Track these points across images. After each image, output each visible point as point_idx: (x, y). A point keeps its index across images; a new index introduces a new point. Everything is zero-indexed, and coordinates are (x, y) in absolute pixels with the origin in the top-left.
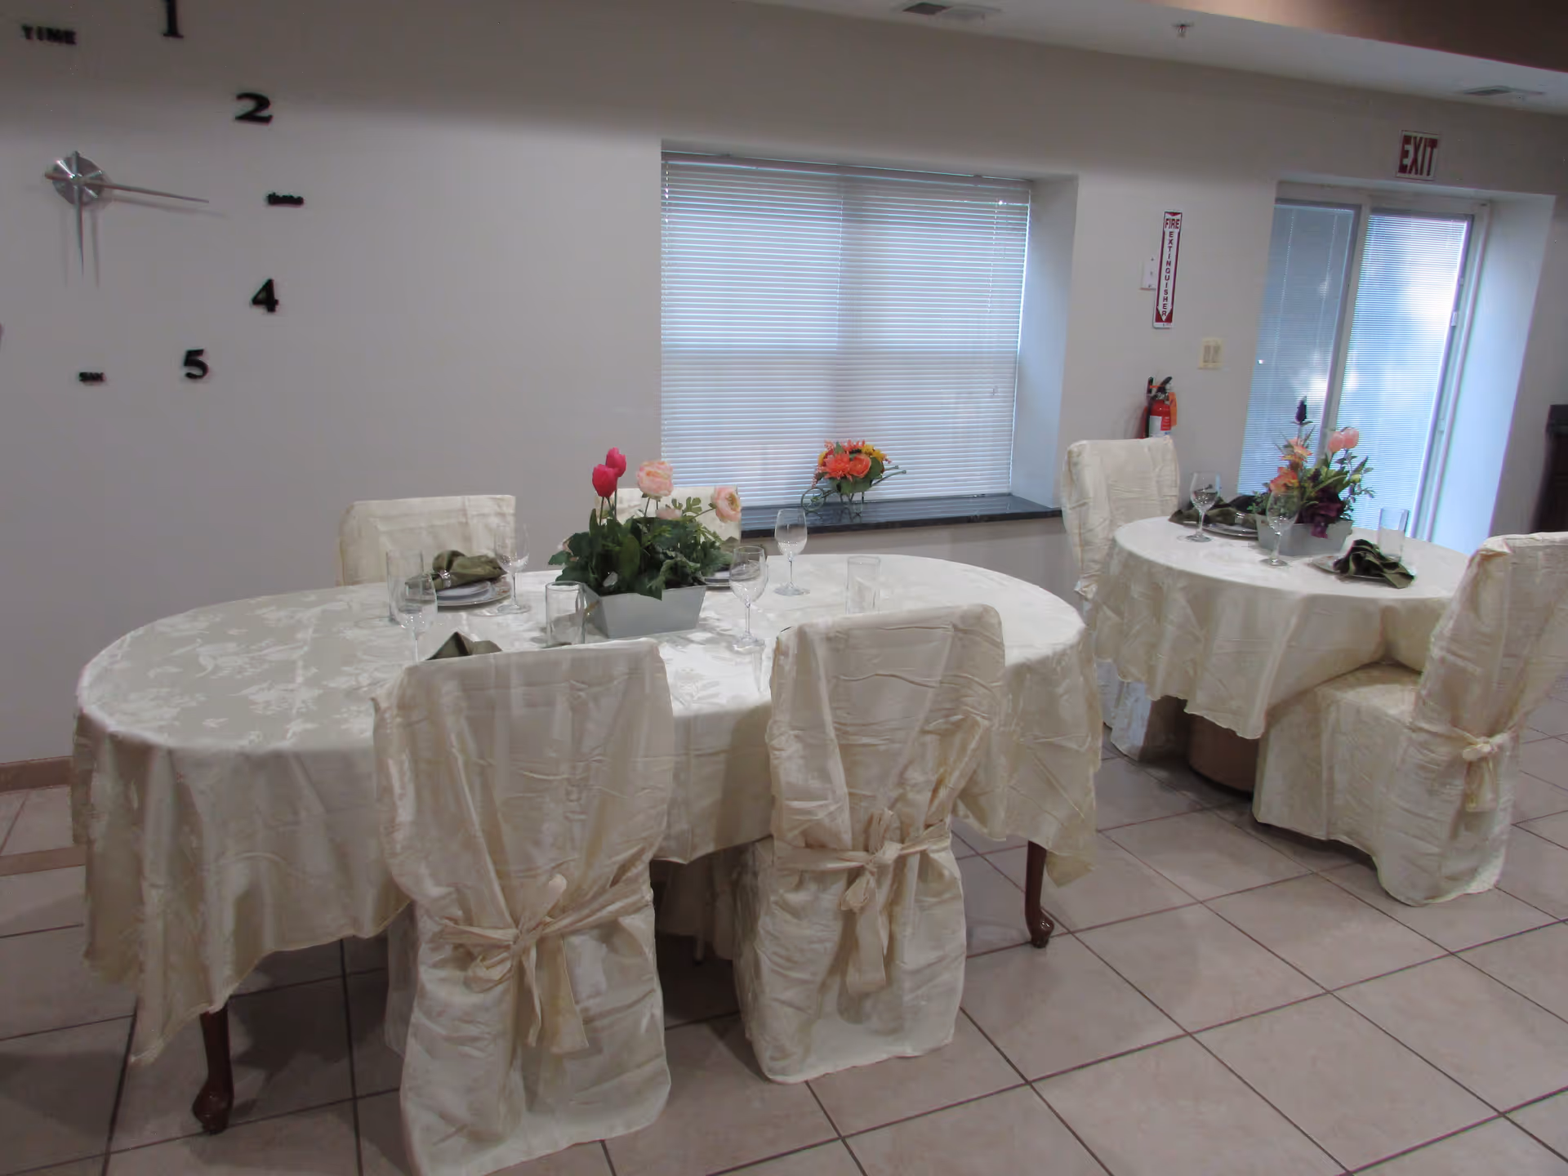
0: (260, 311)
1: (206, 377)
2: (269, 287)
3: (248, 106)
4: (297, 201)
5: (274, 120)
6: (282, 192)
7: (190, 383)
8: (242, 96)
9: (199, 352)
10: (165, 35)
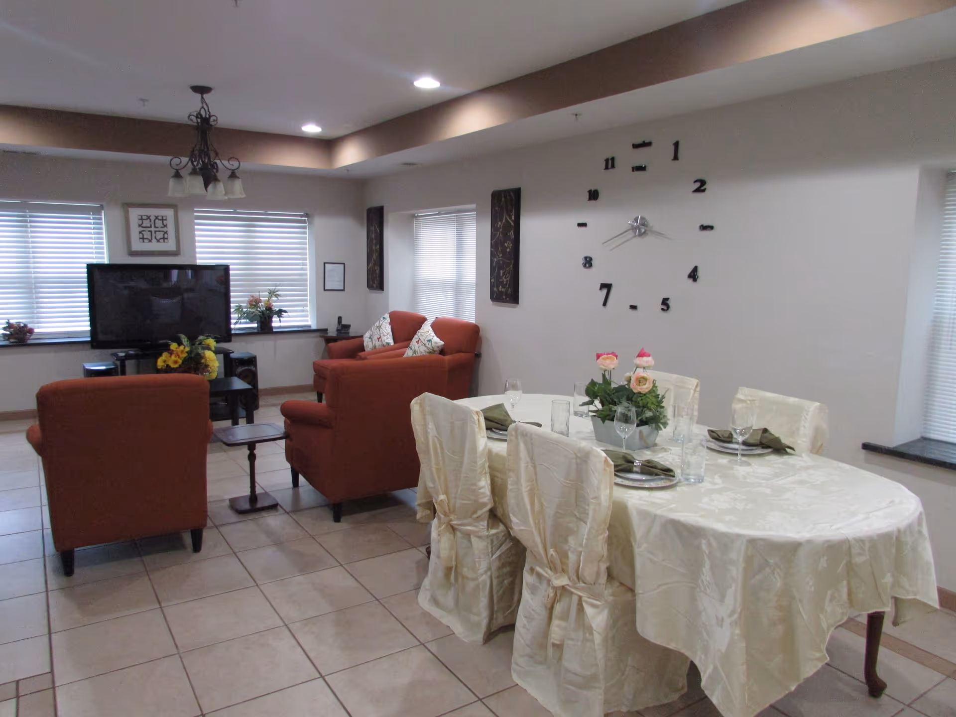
0: (691, 281)
1: (668, 312)
2: (695, 269)
3: (698, 185)
4: (712, 228)
5: (706, 191)
6: (705, 224)
7: (662, 312)
8: (695, 182)
9: (667, 299)
10: (673, 160)
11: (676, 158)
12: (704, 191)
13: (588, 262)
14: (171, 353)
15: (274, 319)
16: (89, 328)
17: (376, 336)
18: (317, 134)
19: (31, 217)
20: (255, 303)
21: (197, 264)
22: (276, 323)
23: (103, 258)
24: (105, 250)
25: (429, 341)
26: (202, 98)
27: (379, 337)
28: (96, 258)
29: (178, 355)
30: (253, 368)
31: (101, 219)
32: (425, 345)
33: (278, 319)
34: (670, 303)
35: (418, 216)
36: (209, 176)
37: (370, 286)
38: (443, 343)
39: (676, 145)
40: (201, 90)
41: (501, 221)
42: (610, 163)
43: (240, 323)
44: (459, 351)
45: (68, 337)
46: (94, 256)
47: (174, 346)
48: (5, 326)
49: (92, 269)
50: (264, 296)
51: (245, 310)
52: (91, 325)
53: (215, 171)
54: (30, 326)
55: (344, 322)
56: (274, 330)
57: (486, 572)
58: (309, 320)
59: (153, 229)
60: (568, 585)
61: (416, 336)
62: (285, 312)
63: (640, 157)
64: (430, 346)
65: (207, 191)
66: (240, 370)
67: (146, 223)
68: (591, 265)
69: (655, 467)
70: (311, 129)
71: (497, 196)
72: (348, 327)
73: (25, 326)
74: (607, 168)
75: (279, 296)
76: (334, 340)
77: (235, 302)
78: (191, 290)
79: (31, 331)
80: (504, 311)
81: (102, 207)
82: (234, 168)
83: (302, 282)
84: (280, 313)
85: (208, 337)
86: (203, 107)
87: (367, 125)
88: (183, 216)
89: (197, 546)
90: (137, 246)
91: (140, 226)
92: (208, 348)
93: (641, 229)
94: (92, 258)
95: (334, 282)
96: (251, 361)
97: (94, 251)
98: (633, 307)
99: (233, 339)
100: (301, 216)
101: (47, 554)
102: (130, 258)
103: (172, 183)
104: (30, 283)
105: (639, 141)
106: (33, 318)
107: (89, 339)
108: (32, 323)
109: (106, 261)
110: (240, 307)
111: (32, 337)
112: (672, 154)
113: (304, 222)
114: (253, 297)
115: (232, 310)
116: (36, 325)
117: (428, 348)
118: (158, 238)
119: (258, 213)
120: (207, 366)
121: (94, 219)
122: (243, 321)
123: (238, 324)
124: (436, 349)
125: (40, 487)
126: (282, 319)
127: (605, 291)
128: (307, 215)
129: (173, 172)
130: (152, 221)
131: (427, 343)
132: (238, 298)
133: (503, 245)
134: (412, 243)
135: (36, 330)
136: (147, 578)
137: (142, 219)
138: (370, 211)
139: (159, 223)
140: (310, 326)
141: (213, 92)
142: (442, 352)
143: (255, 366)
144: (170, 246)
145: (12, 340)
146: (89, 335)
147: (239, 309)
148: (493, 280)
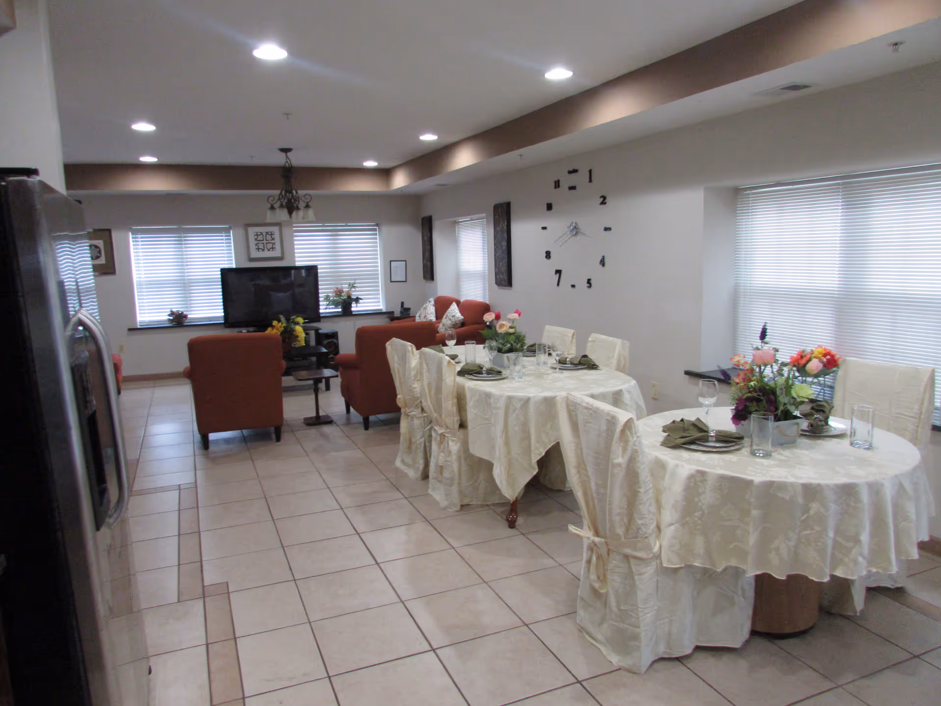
0: (601, 266)
1: (591, 288)
2: (603, 258)
3: (602, 199)
4: (610, 229)
5: (607, 204)
6: (607, 226)
7: (588, 288)
8: (601, 197)
9: (590, 279)
11: (590, 181)
12: (605, 203)
13: (548, 255)
14: (273, 327)
15: (353, 305)
16: (223, 314)
17: (423, 316)
18: (375, 167)
19: (184, 237)
20: (339, 293)
21: (296, 266)
22: (355, 308)
23: (232, 264)
24: (233, 259)
25: (453, 316)
26: (287, 156)
27: (424, 315)
28: (228, 264)
29: (277, 329)
30: (335, 341)
31: (230, 236)
32: (450, 320)
33: (356, 305)
34: (592, 282)
35: (459, 222)
36: (291, 208)
37: (425, 277)
38: (463, 317)
39: (590, 171)
40: (286, 151)
41: (499, 226)
42: (557, 184)
43: (329, 309)
44: (473, 324)
45: (210, 321)
46: (226, 262)
47: (275, 323)
48: (169, 313)
49: (225, 272)
50: (345, 288)
51: (331, 298)
52: (225, 312)
53: (297, 203)
54: (185, 313)
55: (406, 306)
56: (353, 313)
57: (421, 438)
58: (381, 306)
59: (265, 242)
60: (444, 432)
61: (446, 314)
62: (361, 299)
63: (573, 180)
64: (453, 320)
65: (290, 217)
66: (325, 342)
67: (260, 238)
68: (550, 257)
69: (493, 371)
70: (370, 164)
71: (496, 207)
72: (409, 309)
73: (182, 313)
74: (555, 188)
75: (356, 287)
76: (398, 318)
77: (323, 293)
78: (301, 285)
79: (186, 316)
80: (505, 292)
81: (230, 228)
82: (308, 201)
83: (374, 276)
84: (357, 300)
85: (298, 316)
86: (287, 162)
87: (407, 160)
88: (286, 231)
89: (278, 439)
90: (255, 254)
91: (256, 240)
92: (298, 324)
93: (576, 230)
94: (225, 264)
95: (399, 275)
96: (334, 335)
97: (226, 259)
98: (573, 286)
99: (322, 320)
100: (373, 226)
101: (195, 441)
102: (249, 263)
103: (269, 213)
104: (184, 283)
105: (571, 169)
106: (187, 307)
107: (223, 322)
108: (187, 311)
109: (234, 266)
110: (328, 296)
111: (187, 321)
112: (588, 180)
113: (375, 230)
114: (337, 288)
115: (321, 299)
116: (189, 313)
117: (452, 322)
118: (269, 248)
119: (340, 225)
120: (297, 337)
121: (226, 236)
122: (331, 307)
123: (324, 308)
124: (458, 322)
125: (193, 421)
126: (358, 305)
127: (558, 275)
128: (377, 225)
129: (269, 206)
130: (264, 235)
131: (452, 318)
132: (325, 290)
133: (501, 244)
134: (455, 241)
135: (189, 316)
136: (251, 462)
137: (257, 235)
138: (423, 219)
139: (269, 237)
140: (381, 310)
141: (293, 151)
142: (463, 324)
143: (337, 339)
144: (277, 253)
145: (174, 323)
146: (223, 319)
147: (327, 298)
148: (496, 270)
